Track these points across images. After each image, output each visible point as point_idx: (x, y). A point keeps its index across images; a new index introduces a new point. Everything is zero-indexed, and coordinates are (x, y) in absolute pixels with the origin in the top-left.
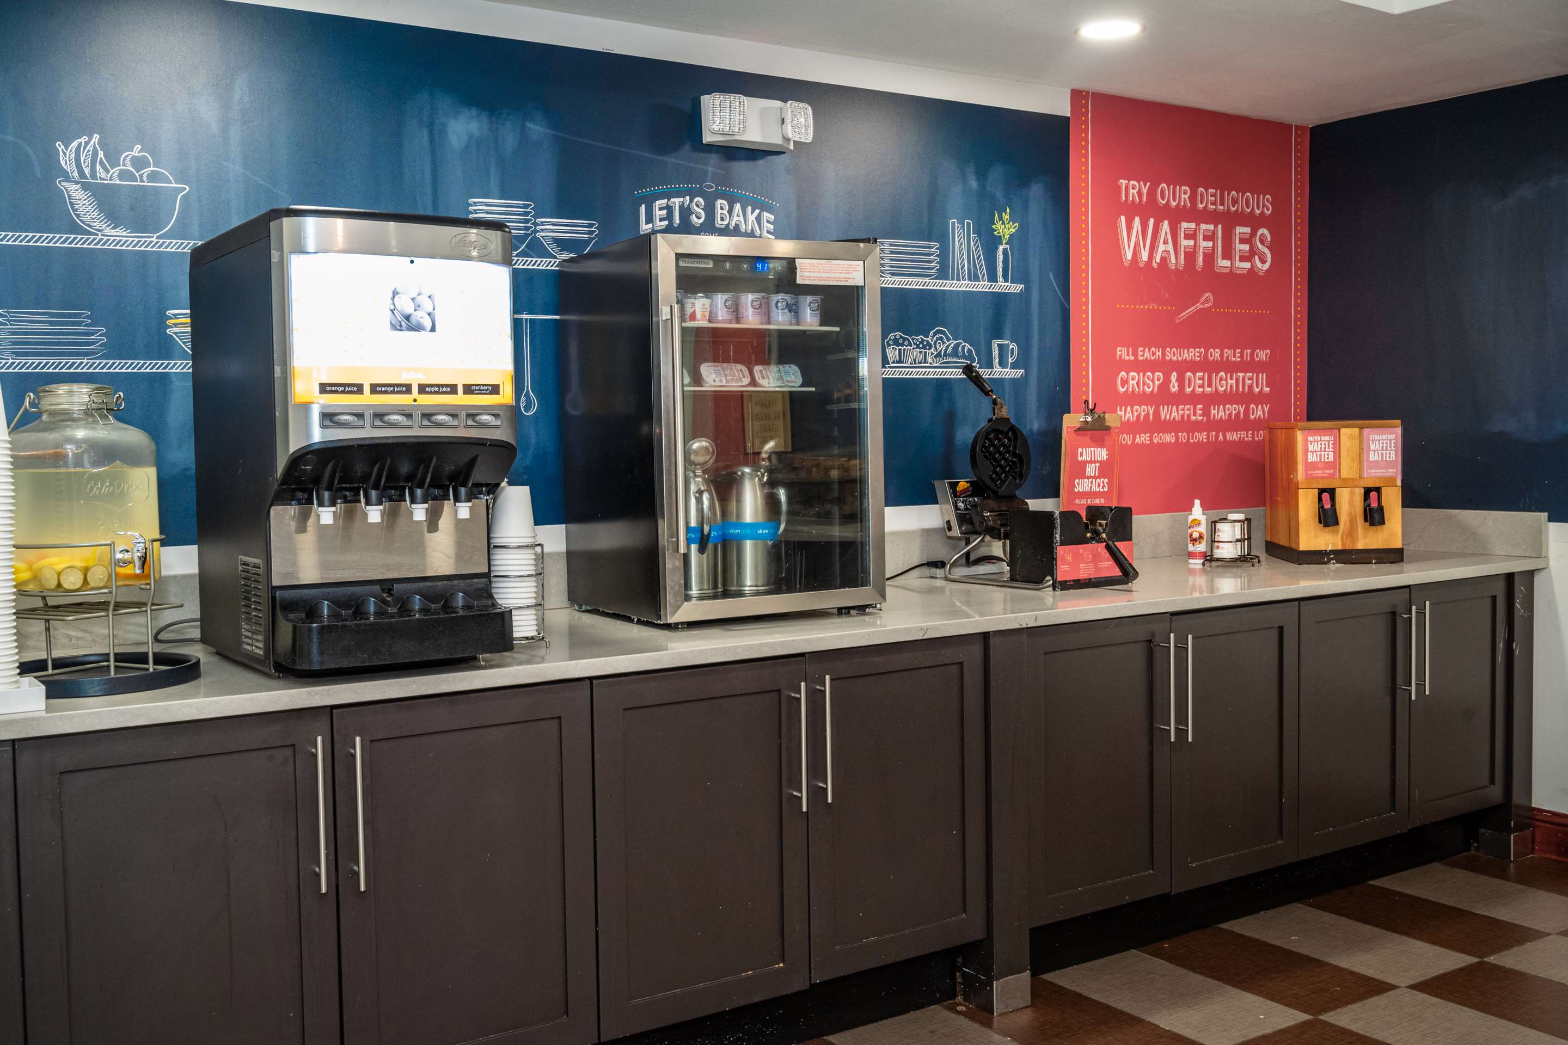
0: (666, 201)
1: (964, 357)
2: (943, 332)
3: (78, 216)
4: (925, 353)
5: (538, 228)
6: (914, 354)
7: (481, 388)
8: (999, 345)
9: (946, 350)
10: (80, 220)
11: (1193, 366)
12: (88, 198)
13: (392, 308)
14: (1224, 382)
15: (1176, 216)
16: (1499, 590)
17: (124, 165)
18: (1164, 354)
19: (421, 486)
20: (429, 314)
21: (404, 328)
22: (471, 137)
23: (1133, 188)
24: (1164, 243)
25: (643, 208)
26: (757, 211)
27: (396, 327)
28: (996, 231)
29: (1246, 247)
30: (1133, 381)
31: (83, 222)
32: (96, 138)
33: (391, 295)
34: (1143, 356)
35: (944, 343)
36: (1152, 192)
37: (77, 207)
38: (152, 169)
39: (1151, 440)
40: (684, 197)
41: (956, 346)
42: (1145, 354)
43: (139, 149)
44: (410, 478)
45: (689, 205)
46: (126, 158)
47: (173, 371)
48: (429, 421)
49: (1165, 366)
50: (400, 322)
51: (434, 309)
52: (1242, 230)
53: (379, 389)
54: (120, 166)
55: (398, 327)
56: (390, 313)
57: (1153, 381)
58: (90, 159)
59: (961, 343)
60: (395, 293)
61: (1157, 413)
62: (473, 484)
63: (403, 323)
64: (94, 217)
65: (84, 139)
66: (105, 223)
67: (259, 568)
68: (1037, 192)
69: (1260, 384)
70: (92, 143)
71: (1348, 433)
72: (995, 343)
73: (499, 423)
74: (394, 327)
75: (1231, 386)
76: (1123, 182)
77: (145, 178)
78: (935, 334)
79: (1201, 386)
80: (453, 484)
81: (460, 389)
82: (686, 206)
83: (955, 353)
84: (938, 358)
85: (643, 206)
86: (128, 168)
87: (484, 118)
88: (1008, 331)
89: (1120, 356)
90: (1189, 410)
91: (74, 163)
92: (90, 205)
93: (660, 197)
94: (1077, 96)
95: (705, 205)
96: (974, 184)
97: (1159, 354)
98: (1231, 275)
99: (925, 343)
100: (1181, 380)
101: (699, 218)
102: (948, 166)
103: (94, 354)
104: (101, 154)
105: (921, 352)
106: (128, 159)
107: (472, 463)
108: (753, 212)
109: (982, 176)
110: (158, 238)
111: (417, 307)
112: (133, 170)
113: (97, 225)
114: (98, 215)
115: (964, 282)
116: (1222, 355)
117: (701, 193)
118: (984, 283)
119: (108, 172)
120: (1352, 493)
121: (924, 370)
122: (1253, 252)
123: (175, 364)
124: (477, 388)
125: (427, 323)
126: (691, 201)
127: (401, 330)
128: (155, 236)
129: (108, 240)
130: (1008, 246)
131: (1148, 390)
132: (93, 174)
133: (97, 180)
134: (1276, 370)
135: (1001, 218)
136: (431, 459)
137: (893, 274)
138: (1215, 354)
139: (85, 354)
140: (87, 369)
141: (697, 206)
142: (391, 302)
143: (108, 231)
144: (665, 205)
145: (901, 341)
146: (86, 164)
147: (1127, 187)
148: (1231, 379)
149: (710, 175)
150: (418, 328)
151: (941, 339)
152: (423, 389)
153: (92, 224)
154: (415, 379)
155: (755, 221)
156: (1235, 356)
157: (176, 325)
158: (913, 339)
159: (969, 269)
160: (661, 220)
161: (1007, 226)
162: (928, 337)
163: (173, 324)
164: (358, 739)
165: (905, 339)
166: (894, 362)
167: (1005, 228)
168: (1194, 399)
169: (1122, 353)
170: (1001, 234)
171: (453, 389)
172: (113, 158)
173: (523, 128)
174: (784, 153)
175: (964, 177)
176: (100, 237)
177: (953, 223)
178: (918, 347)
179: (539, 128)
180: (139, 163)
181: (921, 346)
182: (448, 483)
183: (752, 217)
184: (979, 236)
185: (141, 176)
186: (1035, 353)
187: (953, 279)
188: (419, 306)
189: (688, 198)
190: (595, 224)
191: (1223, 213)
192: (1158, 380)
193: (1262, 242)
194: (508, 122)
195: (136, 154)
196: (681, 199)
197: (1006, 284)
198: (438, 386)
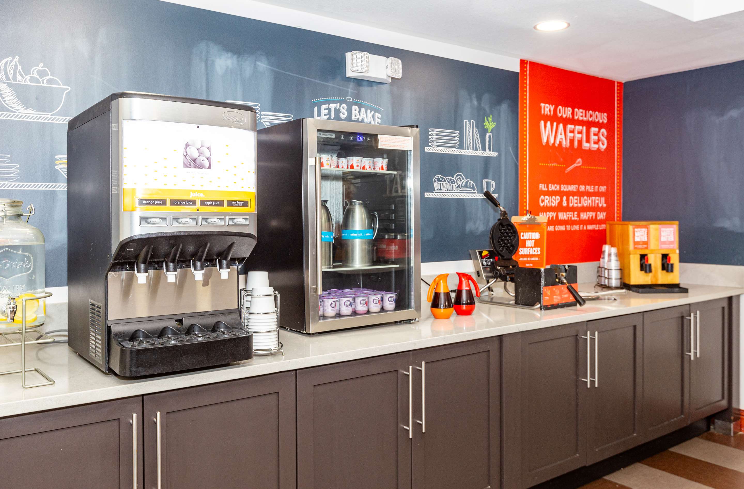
0: (327, 105)
1: (470, 187)
2: (461, 175)
3: (5, 101)
4: (452, 185)
5: (262, 117)
6: (446, 186)
7: (237, 202)
8: (487, 182)
9: (462, 184)
10: (6, 104)
11: (573, 194)
12: (11, 91)
13: (185, 154)
14: (586, 201)
15: (566, 121)
16: (725, 304)
17: (33, 74)
18: (560, 188)
19: (200, 260)
20: (208, 159)
21: (192, 166)
22: (227, 68)
23: (547, 108)
24: (561, 134)
25: (316, 109)
26: (373, 112)
27: (187, 166)
28: (485, 126)
29: (596, 138)
30: (547, 201)
31: (8, 105)
32: (17, 58)
33: (184, 146)
34: (551, 188)
35: (461, 180)
36: (555, 110)
37: (4, 96)
38: (49, 77)
39: (554, 229)
40: (336, 104)
41: (467, 182)
42: (552, 188)
43: (42, 66)
44: (193, 255)
45: (339, 108)
46: (35, 70)
47: (59, 189)
48: (206, 222)
49: (560, 193)
50: (190, 163)
51: (210, 156)
52: (594, 130)
53: (176, 203)
54: (30, 74)
55: (189, 166)
56: (183, 157)
57: (555, 200)
58: (13, 70)
59: (469, 181)
60: (187, 146)
61: (557, 216)
62: (231, 258)
63: (192, 164)
64: (14, 102)
65: (10, 58)
66: (21, 106)
67: (100, 308)
68: (504, 107)
69: (601, 202)
70: (14, 61)
71: (653, 227)
72: (485, 181)
73: (247, 223)
74: (186, 166)
75: (590, 204)
76: (542, 105)
77: (45, 82)
78: (457, 176)
79: (577, 203)
80: (219, 258)
81: (225, 203)
82: (337, 109)
83: (466, 186)
84: (458, 188)
85: (316, 107)
86: (35, 76)
87: (235, 58)
88: (490, 175)
89: (541, 188)
90: (571, 214)
91: (3, 72)
92: (12, 95)
93: (325, 103)
94: (523, 62)
95: (347, 109)
96: (475, 103)
97: (558, 187)
98: (590, 151)
99: (452, 180)
100: (568, 200)
101: (344, 115)
102: (463, 93)
103: (12, 179)
104: (19, 67)
105: (450, 185)
106: (36, 71)
107: (230, 247)
108: (371, 112)
109: (479, 99)
110: (51, 115)
111: (201, 154)
112: (38, 77)
113: (16, 107)
114: (17, 101)
115: (471, 151)
116: (585, 189)
117: (345, 102)
118: (480, 151)
119: (23, 77)
120: (655, 257)
121: (452, 194)
122: (599, 140)
123: (60, 185)
124: (235, 203)
125: (206, 164)
126: (340, 106)
127: (190, 168)
128: (50, 114)
129: (22, 116)
130: (491, 134)
131: (553, 205)
132: (15, 78)
133: (17, 81)
134: (608, 195)
135: (488, 120)
136: (207, 244)
137: (438, 146)
138: (582, 188)
139: (6, 179)
140: (8, 187)
141: (343, 108)
142: (185, 150)
143: (22, 110)
144: (327, 108)
145: (441, 180)
146: (11, 73)
147: (544, 107)
148: (590, 200)
149: (349, 93)
150: (201, 166)
151: (460, 178)
152: (203, 203)
153: (13, 106)
154: (198, 197)
155: (372, 118)
156: (591, 189)
157: (60, 164)
158: (446, 178)
159: (473, 145)
160: (325, 115)
161: (491, 124)
162: (453, 178)
163: (59, 163)
164: (159, 413)
165: (443, 178)
166: (437, 190)
167: (490, 125)
168: (573, 209)
169: (542, 187)
170: (488, 128)
171: (221, 203)
172: (27, 71)
173: (255, 64)
174: (386, 83)
175: (471, 99)
176: (17, 114)
177: (466, 122)
178: (449, 182)
179: (263, 65)
180: (42, 73)
181: (450, 182)
182: (215, 258)
183: (370, 115)
184: (478, 129)
185: (43, 81)
186: (503, 187)
187: (465, 149)
188: (202, 153)
189: (339, 104)
190: (291, 116)
191: (586, 121)
192: (558, 200)
193: (603, 135)
194: (247, 61)
195: (41, 69)
196: (335, 105)
197: (490, 152)
198: (212, 201)
